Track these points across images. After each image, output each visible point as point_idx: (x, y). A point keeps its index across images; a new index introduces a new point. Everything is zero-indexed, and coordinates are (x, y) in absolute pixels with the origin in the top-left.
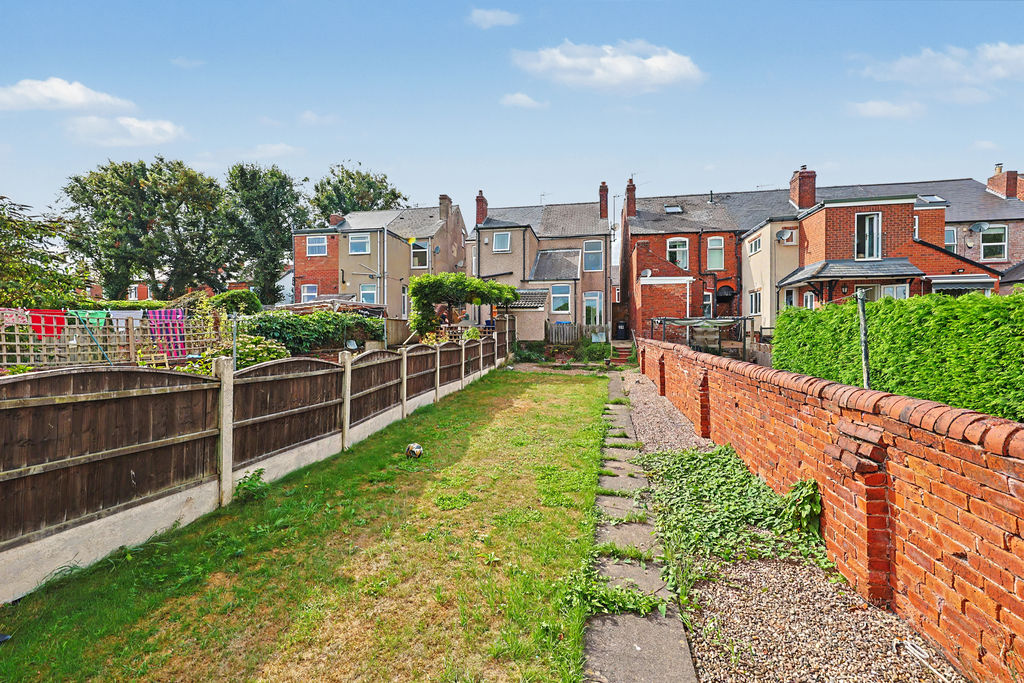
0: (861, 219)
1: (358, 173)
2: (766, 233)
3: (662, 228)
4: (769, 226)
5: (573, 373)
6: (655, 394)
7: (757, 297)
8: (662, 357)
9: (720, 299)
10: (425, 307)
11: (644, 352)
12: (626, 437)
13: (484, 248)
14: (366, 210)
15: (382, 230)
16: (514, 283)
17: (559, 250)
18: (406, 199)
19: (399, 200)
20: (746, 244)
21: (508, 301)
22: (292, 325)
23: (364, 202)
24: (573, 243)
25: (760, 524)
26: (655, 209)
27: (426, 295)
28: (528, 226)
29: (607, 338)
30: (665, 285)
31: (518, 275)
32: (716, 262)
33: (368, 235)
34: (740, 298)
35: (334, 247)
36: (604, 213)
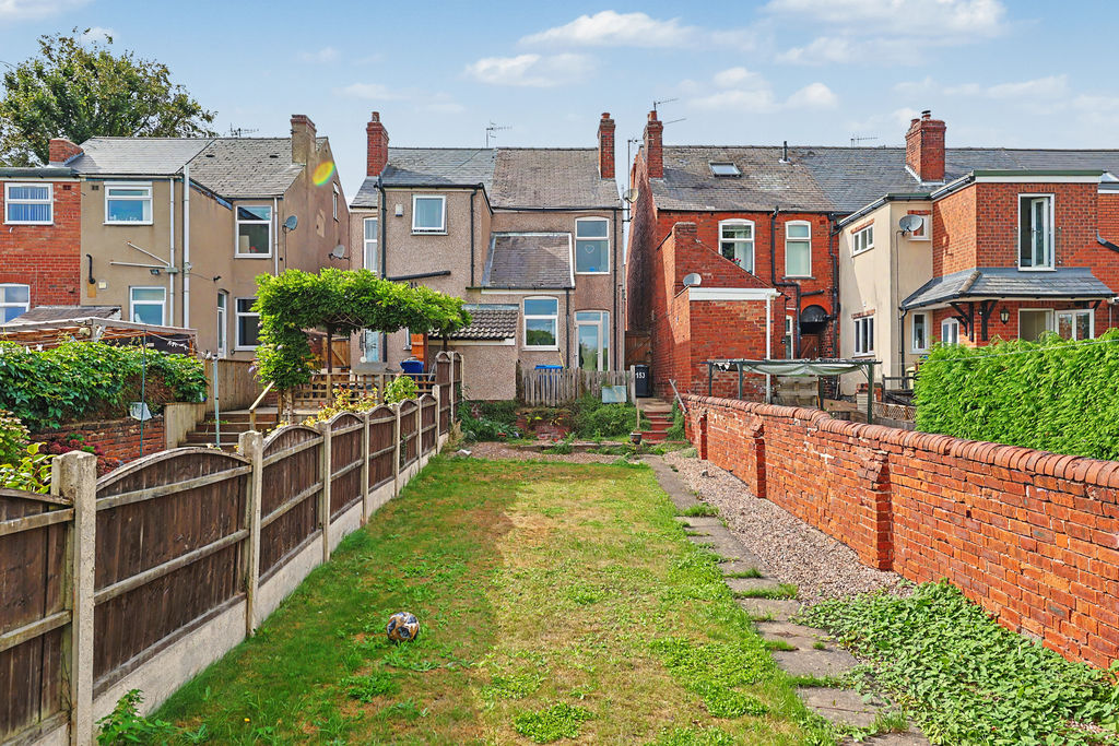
0: (1026, 202)
1: (104, 57)
2: (882, 220)
3: (711, 201)
4: (888, 208)
5: (577, 458)
6: (747, 497)
7: (867, 327)
8: (761, 431)
9: (806, 328)
10: (289, 336)
11: (704, 420)
12: (759, 577)
13: (394, 226)
14: (122, 134)
15: (178, 178)
16: (451, 292)
17: (532, 233)
18: (209, 119)
19: (194, 119)
20: (848, 237)
21: (452, 326)
22: (27, 372)
23: (116, 122)
24: (555, 221)
25: (1079, 715)
26: (695, 167)
27: (294, 312)
28: (480, 187)
29: (629, 397)
30: (730, 302)
31: (461, 276)
32: (798, 265)
33: (150, 183)
34: (838, 327)
35: (69, 207)
36: (608, 171)
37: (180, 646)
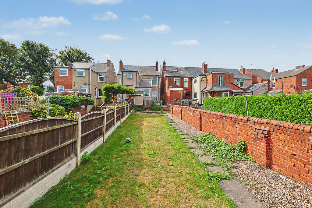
0: (219, 76)
1: (76, 49)
2: (198, 78)
3: (173, 75)
4: (199, 76)
5: (152, 114)
6: (179, 120)
7: (196, 94)
8: (181, 110)
9: (187, 94)
10: (108, 95)
11: (172, 108)
12: (182, 132)
13: (124, 78)
14: (79, 62)
15: (89, 69)
16: (133, 88)
17: (145, 79)
18: (94, 60)
19: (91, 60)
20: (193, 81)
21: (133, 93)
22: (64, 100)
23: (78, 60)
24: (149, 77)
25: (231, 152)
26: (170, 69)
27: (108, 91)
28: (138, 72)
29: (161, 105)
30: (176, 90)
31: (134, 86)
32: (186, 85)
33: (84, 70)
34: (192, 95)
35: (70, 73)
36: (157, 70)
37: (94, 144)
